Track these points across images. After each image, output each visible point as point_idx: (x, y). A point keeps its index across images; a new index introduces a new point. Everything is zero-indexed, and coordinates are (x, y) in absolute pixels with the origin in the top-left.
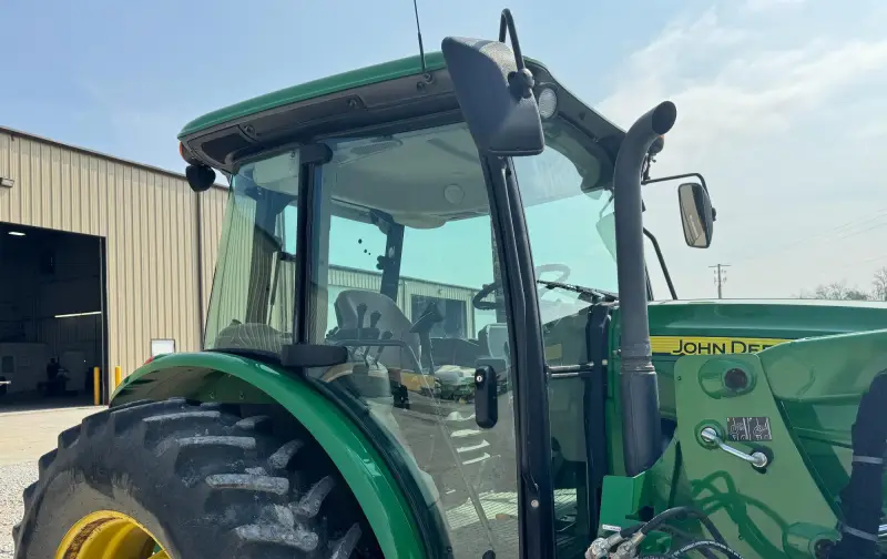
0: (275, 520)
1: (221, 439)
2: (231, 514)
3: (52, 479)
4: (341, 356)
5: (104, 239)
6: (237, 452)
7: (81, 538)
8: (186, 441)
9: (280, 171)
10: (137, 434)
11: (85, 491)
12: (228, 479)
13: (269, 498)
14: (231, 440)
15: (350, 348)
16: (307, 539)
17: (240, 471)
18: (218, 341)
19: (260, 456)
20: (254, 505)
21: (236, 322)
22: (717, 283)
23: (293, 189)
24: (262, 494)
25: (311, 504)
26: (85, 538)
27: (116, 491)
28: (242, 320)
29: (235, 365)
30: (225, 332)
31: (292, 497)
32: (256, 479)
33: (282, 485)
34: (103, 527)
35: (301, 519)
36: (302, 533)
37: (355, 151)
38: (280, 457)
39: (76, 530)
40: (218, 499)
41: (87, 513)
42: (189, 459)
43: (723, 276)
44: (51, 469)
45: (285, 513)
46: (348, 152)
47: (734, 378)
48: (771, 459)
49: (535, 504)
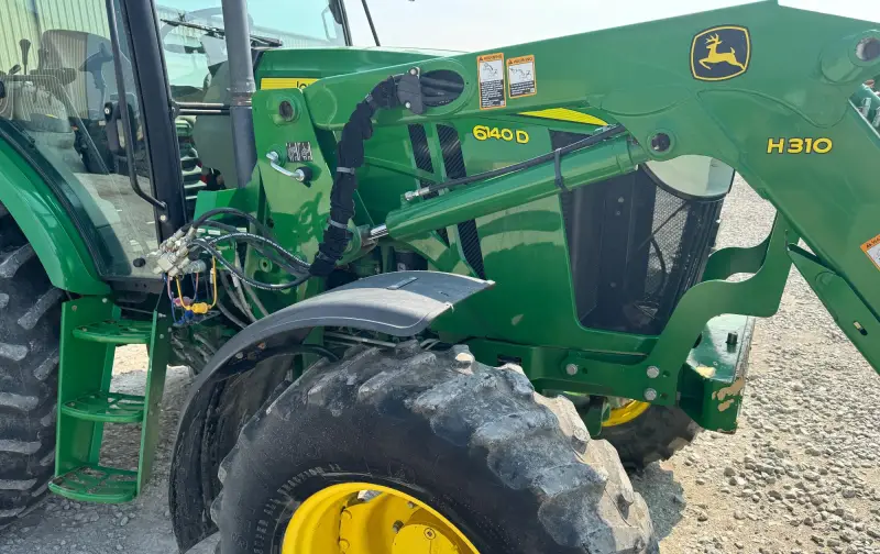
47: (285, 109)
48: (310, 175)
49: (163, 218)
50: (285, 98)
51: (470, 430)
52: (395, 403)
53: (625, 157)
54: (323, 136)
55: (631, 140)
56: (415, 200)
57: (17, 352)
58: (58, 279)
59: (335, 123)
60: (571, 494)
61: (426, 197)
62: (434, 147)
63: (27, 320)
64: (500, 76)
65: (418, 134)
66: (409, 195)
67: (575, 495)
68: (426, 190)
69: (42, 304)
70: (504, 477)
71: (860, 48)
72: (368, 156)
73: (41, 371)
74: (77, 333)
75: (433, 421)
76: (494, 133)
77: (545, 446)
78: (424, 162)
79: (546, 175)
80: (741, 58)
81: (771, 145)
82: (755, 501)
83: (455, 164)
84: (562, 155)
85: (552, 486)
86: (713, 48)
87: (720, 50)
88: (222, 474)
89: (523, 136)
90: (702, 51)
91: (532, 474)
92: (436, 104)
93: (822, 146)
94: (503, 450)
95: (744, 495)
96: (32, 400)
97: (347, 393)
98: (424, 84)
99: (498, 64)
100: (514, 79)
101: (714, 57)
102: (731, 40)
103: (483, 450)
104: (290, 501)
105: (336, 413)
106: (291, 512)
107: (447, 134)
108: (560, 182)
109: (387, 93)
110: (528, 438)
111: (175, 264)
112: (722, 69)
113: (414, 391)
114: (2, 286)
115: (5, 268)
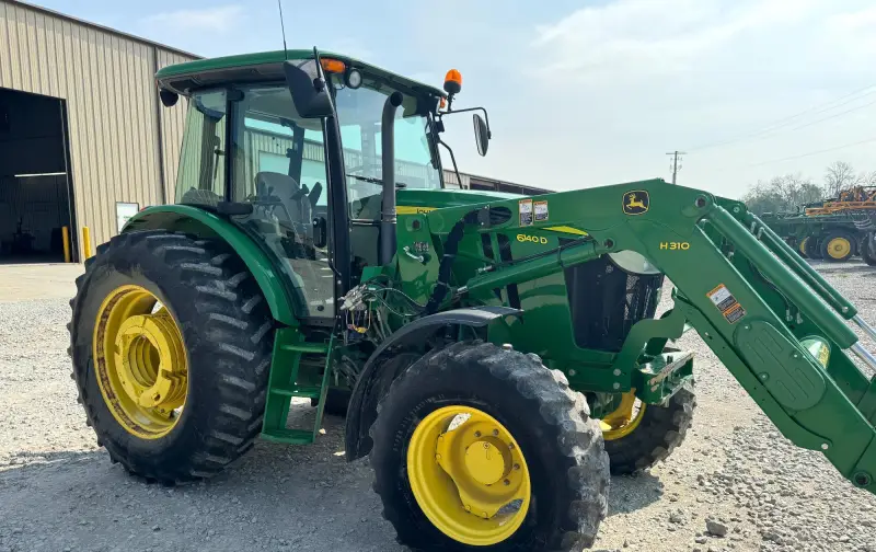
0: (215, 286)
1: (187, 248)
2: (193, 281)
3: (95, 270)
4: (248, 209)
5: (64, 101)
6: (196, 254)
7: (112, 303)
8: (170, 248)
9: (216, 100)
10: (141, 245)
11: (116, 275)
12: (191, 266)
13: (214, 277)
14: (192, 249)
15: (255, 206)
16: (231, 296)
17: (197, 263)
18: (183, 199)
19: (207, 258)
20: (205, 278)
21: (193, 188)
22: (673, 171)
23: (224, 110)
24: (209, 274)
25: (234, 282)
26: (114, 303)
27: (134, 273)
28: (196, 186)
29: (194, 212)
30: (186, 194)
31: (223, 277)
32: (205, 267)
33: (219, 271)
34: (124, 296)
35: (228, 287)
36: (229, 293)
37: (258, 93)
38: (218, 259)
39: (113, 294)
40: (187, 274)
41: (117, 287)
42: (171, 255)
43: (678, 164)
44: (93, 266)
45: (220, 284)
46: (254, 93)
47: (416, 225)
48: (427, 258)
49: (339, 282)
50: (415, 219)
51: (509, 373)
52: (473, 363)
53: (592, 251)
54: (435, 239)
55: (594, 242)
56: (483, 273)
57: (250, 356)
58: (276, 315)
59: (443, 231)
60: (556, 403)
61: (489, 271)
62: (495, 246)
63: (256, 338)
64: (529, 211)
65: (486, 238)
66: (480, 270)
67: (558, 404)
68: (490, 267)
70: (524, 394)
71: (697, 202)
72: (460, 251)
73: (259, 369)
74: (283, 346)
75: (491, 369)
76: (529, 238)
77: (544, 383)
78: (489, 253)
79: (553, 260)
80: (645, 205)
81: (662, 246)
82: (714, 494)
83: (506, 255)
84: (562, 249)
85: (546, 397)
86: (632, 200)
87: (635, 201)
88: (379, 408)
89: (544, 241)
90: (627, 201)
91: (537, 392)
92: (496, 223)
93: (685, 246)
94: (524, 381)
95: (707, 491)
96: (253, 385)
97: (449, 360)
98: (491, 214)
99: (529, 205)
100: (537, 212)
101: (633, 204)
102: (640, 197)
103: (514, 381)
105: (443, 368)
107: (503, 238)
108: (560, 263)
109: (472, 217)
110: (537, 379)
111: (354, 304)
112: (637, 209)
113: (481, 357)
114: (244, 318)
115: (246, 308)
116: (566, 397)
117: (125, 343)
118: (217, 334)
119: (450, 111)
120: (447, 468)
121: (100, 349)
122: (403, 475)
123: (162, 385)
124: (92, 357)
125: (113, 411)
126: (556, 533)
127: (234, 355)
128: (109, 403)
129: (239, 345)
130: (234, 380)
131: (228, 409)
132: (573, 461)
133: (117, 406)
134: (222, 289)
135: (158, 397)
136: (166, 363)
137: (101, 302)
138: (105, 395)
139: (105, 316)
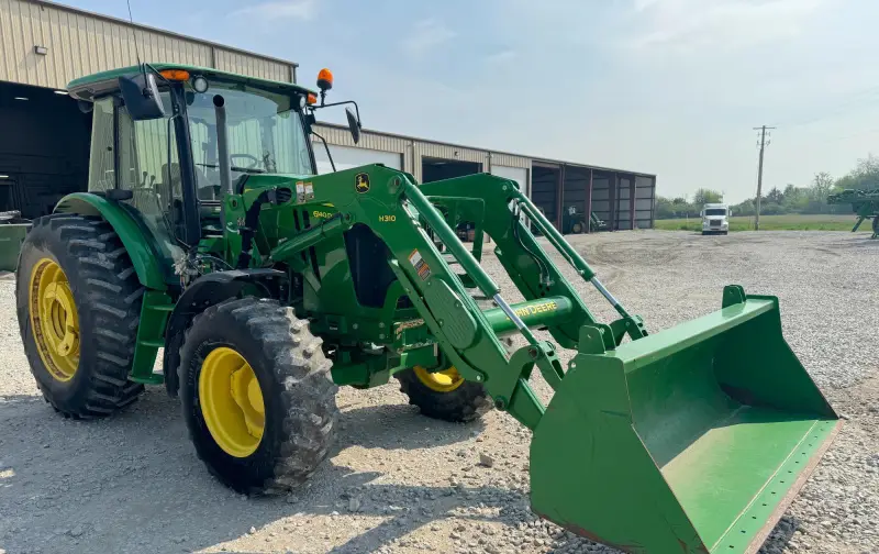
0: (97, 258)
2: (79, 254)
4: (130, 195)
6: (86, 233)
7: (39, 273)
8: (65, 227)
11: (35, 250)
12: (80, 241)
13: (98, 250)
14: (84, 228)
15: (134, 193)
16: (109, 265)
17: (87, 239)
19: (96, 235)
20: (88, 251)
22: (760, 147)
24: (93, 248)
25: (115, 254)
26: (41, 273)
27: (45, 249)
31: (106, 250)
32: (92, 243)
33: (102, 245)
35: (108, 258)
38: (104, 237)
39: (37, 266)
40: (75, 247)
41: (39, 260)
43: (766, 139)
45: (102, 256)
47: (234, 203)
50: (234, 199)
57: (122, 314)
58: (144, 280)
60: (278, 343)
61: (286, 241)
63: (129, 300)
64: (303, 190)
66: (280, 240)
67: (282, 344)
69: (136, 294)
74: (150, 307)
76: (321, 214)
80: (368, 185)
81: (380, 218)
84: (324, 223)
86: (360, 181)
89: (329, 216)
90: (357, 182)
92: (282, 201)
93: (394, 218)
96: (126, 338)
99: (302, 186)
100: (308, 192)
101: (361, 185)
102: (365, 179)
104: (200, 359)
106: (201, 365)
107: (306, 215)
108: (323, 233)
109: (264, 196)
112: (363, 189)
114: (120, 283)
115: (122, 276)
116: (291, 339)
117: (47, 304)
118: (96, 295)
119: (323, 105)
120: (238, 401)
121: (35, 311)
122: (196, 404)
123: (69, 338)
124: (29, 316)
125: (43, 359)
126: (276, 443)
127: (108, 312)
128: (41, 354)
129: (113, 305)
130: (108, 333)
131: (105, 356)
132: (284, 387)
133: (48, 356)
134: (104, 260)
135: (67, 348)
136: (70, 321)
137: (31, 274)
138: (39, 348)
139: (36, 284)
